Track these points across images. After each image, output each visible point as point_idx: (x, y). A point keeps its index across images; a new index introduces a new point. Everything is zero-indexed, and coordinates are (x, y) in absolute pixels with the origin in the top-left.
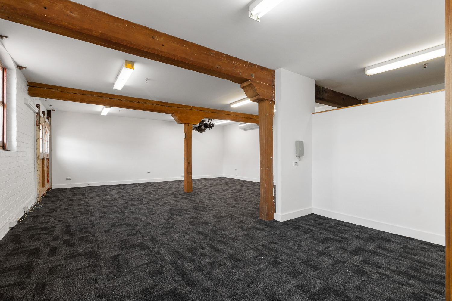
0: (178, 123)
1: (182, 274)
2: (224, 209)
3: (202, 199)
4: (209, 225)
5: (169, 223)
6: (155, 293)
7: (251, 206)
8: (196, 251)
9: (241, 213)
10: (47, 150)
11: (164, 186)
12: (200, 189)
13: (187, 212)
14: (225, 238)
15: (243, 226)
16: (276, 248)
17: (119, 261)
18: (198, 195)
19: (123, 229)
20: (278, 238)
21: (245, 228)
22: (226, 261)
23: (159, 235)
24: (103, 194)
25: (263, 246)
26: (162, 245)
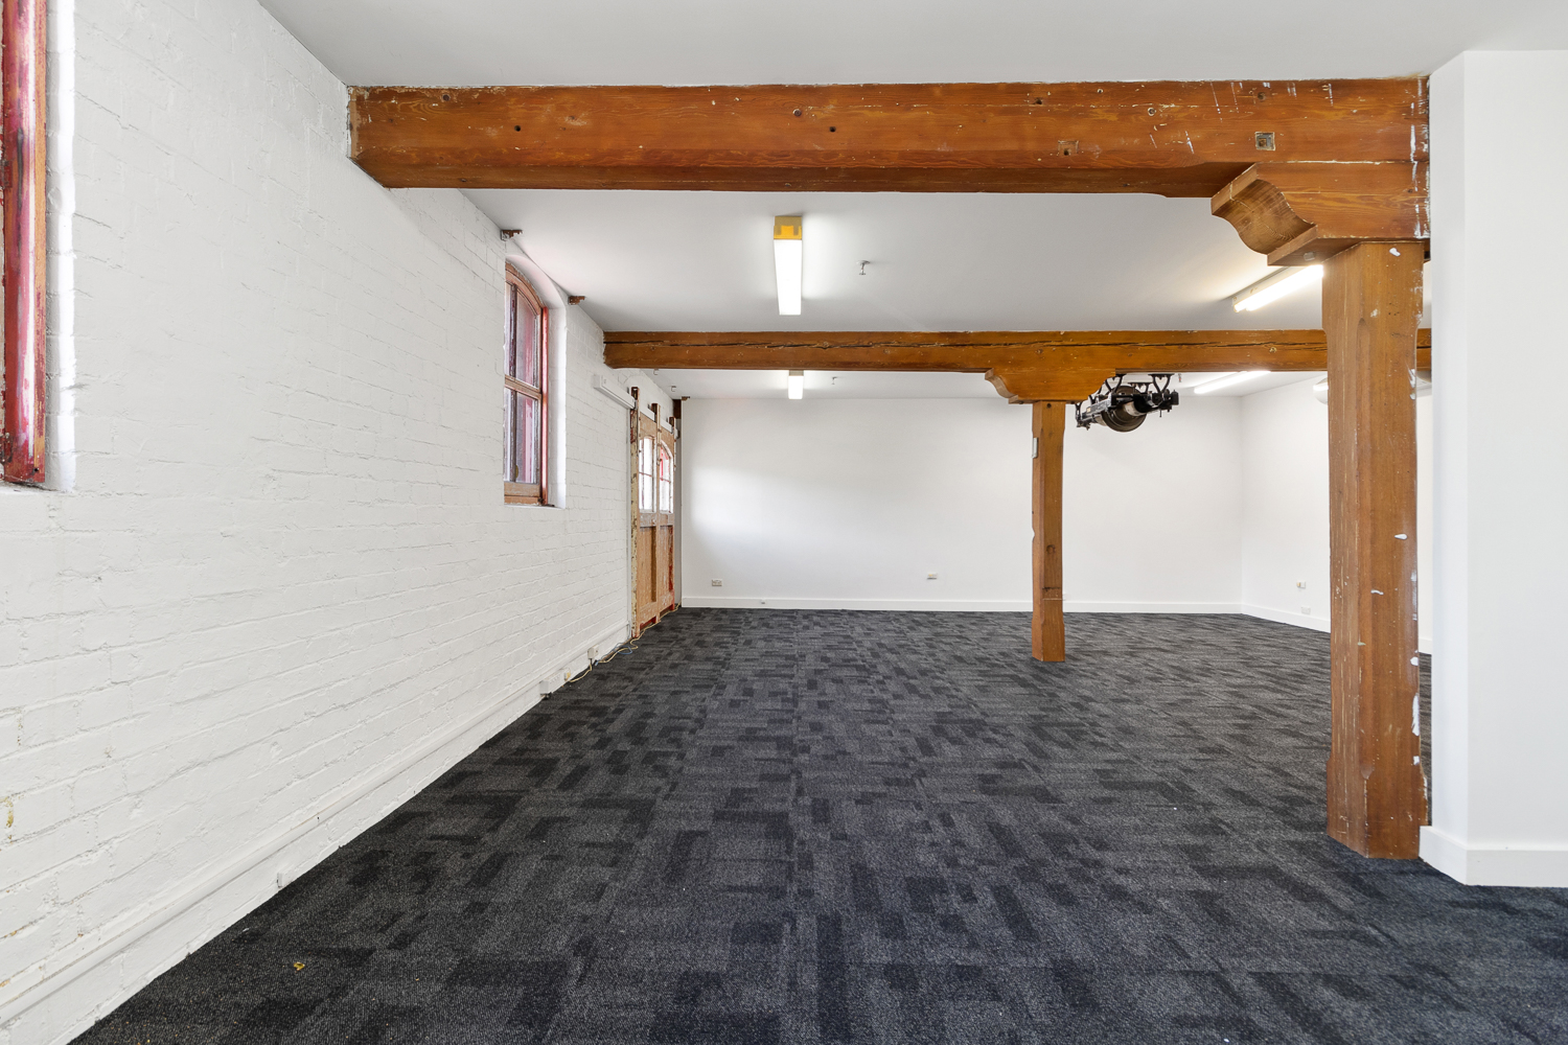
0: (1010, 403)
1: (833, 969)
2: (1159, 750)
3: (1087, 693)
4: (1053, 808)
5: (906, 766)
6: (711, 1004)
7: (1313, 761)
8: (936, 900)
9: (1236, 786)
10: (667, 505)
11: (974, 627)
12: (1105, 653)
13: (996, 737)
14: (1088, 880)
15: (1210, 851)
16: (1344, 1021)
17: (687, 853)
18: (1081, 676)
19: (761, 754)
20: (1386, 969)
21: (1217, 862)
22: (1031, 987)
23: (849, 799)
24: (781, 635)
25: (1264, 979)
26: (837, 839)
